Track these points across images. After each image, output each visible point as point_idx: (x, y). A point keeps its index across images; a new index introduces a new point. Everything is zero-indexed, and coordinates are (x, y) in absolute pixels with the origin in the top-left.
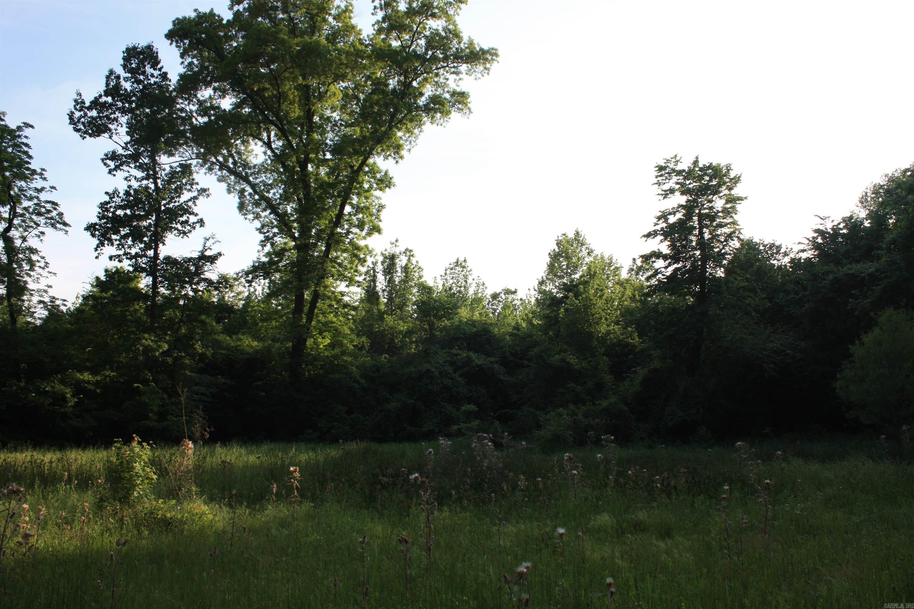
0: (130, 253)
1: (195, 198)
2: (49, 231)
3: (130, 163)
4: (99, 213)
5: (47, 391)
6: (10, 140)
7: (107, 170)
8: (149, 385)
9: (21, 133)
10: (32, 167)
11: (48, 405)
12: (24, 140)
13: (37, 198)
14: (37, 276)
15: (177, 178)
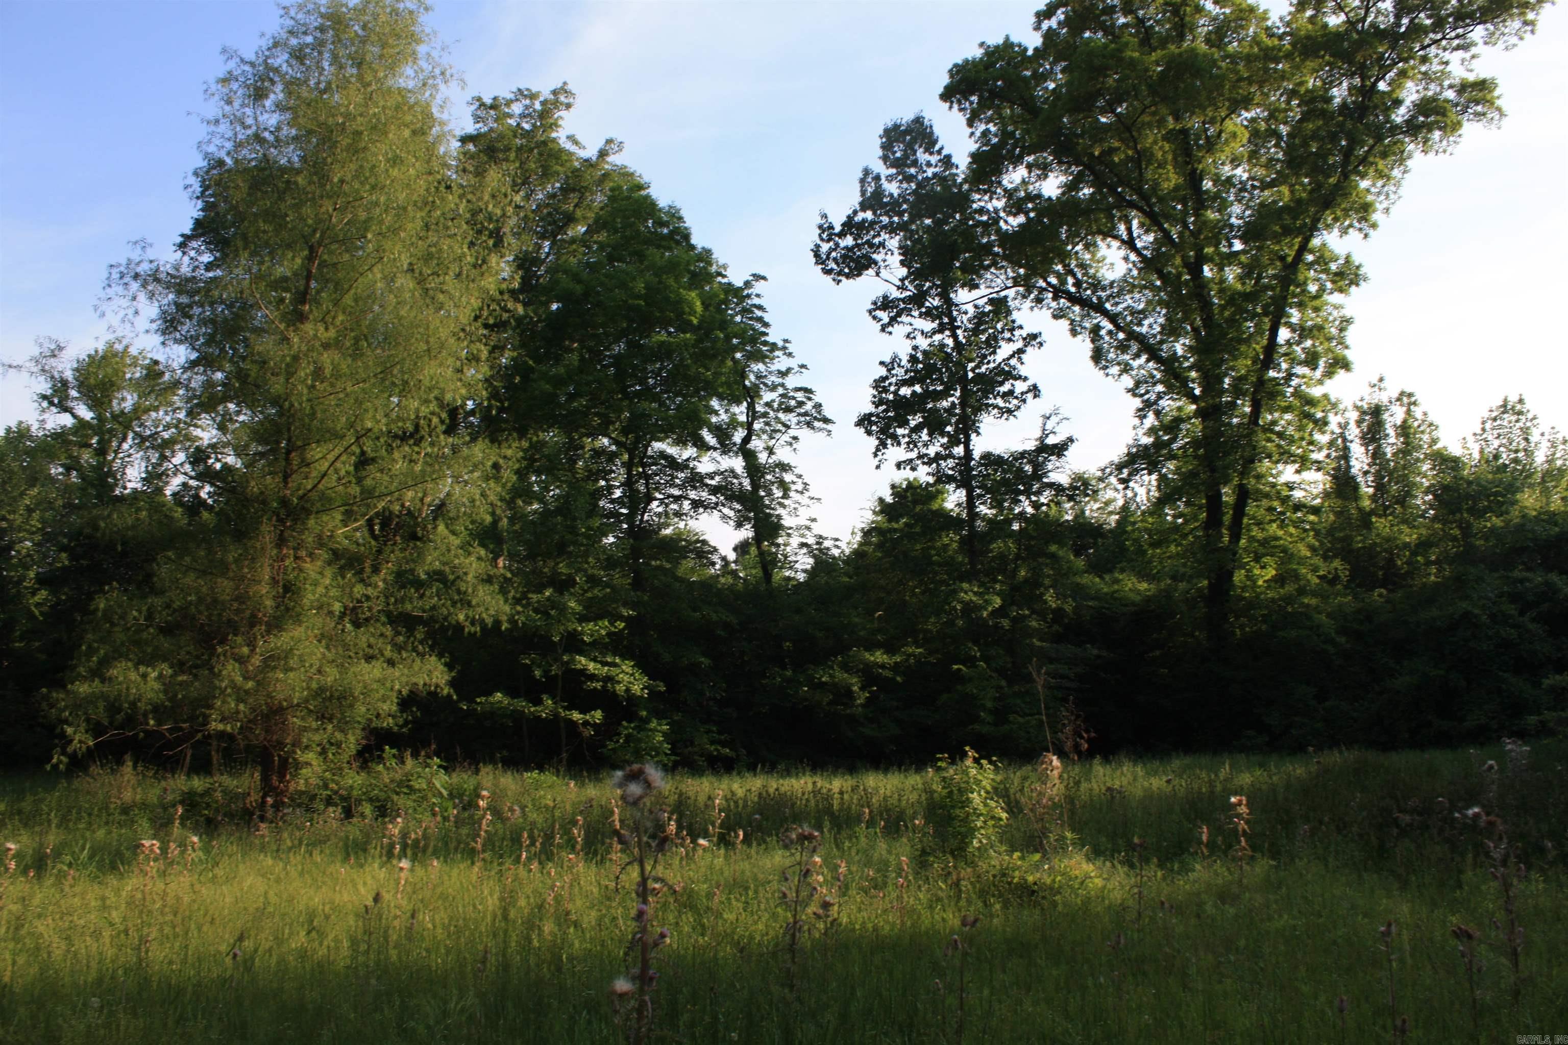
0: (926, 455)
1: (1021, 351)
2: (804, 433)
3: (911, 310)
4: (874, 397)
5: (825, 683)
6: (737, 304)
7: (878, 326)
8: (977, 667)
9: (750, 291)
10: (770, 339)
11: (829, 704)
12: (756, 301)
13: (783, 385)
14: (793, 506)
15: (987, 323)
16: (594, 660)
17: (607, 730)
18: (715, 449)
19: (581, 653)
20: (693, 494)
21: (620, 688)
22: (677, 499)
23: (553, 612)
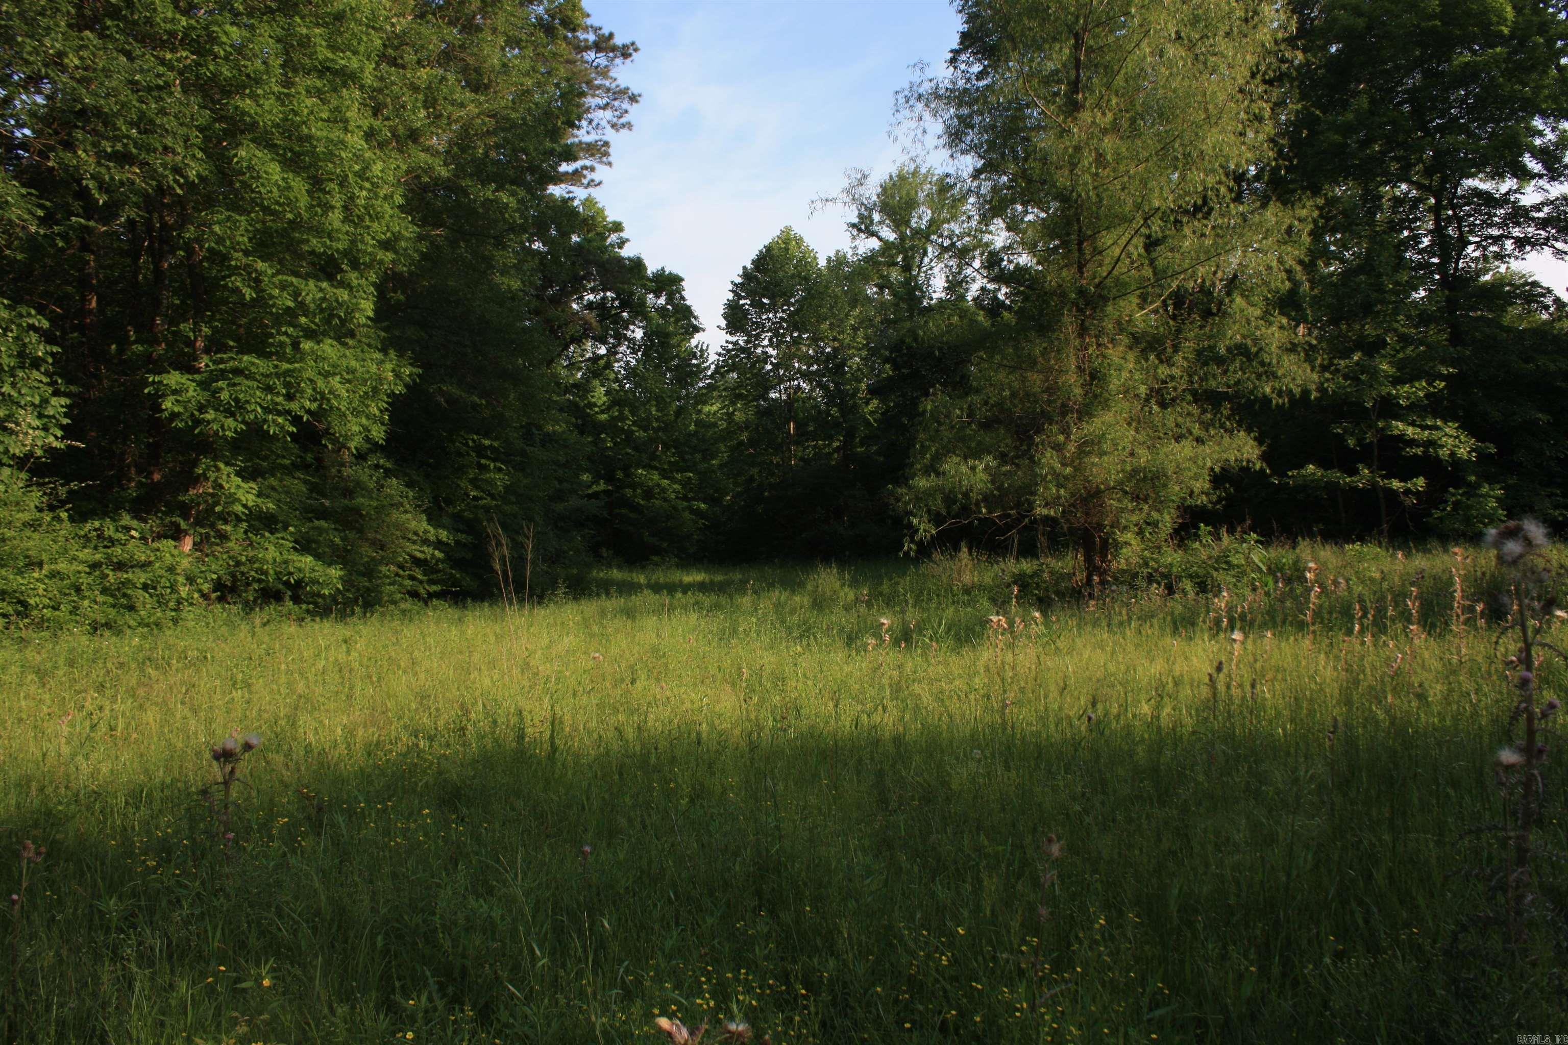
16: (1413, 424)
17: (1431, 498)
18: (1541, 176)
19: (1397, 418)
20: (1516, 232)
21: (1444, 453)
22: (1497, 240)
23: (1363, 377)
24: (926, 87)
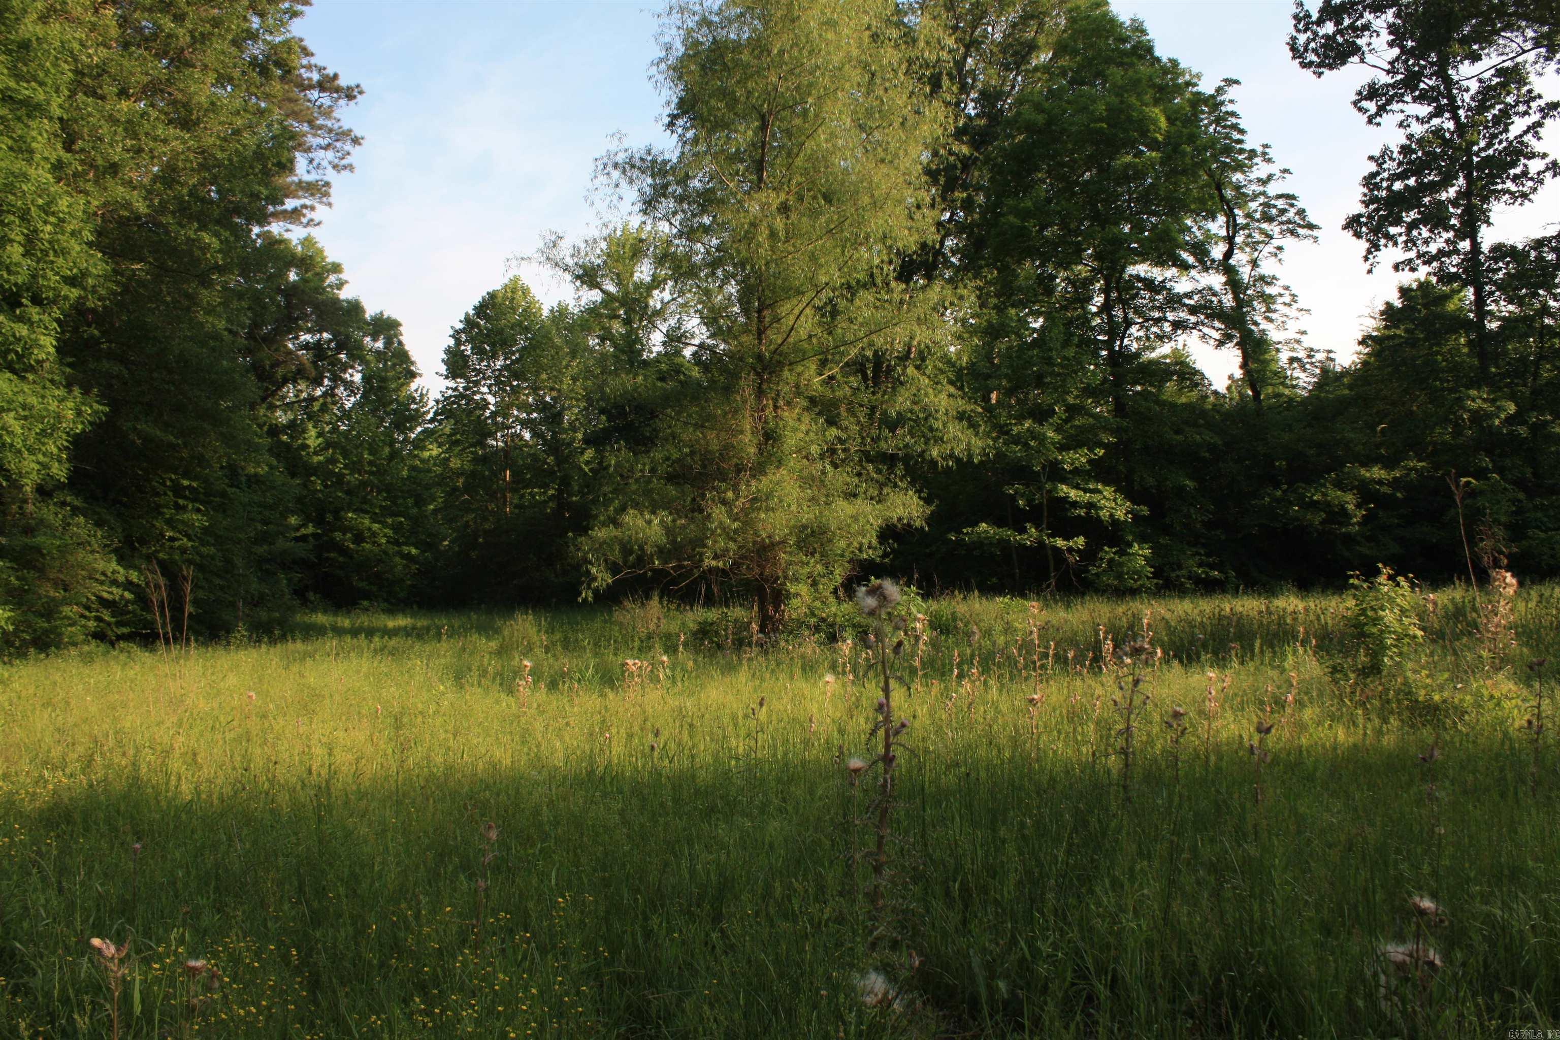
0: (1427, 253)
1: (1539, 124)
2: (1288, 242)
3: (1402, 95)
4: (1365, 195)
5: (1317, 502)
6: (1210, 113)
7: (1365, 118)
8: (1488, 479)
9: (1222, 98)
10: (1247, 146)
11: (1321, 523)
12: (1230, 108)
13: (1264, 193)
14: (1281, 319)
15: (1493, 97)
16: (1077, 487)
17: (1089, 555)
18: (1194, 267)
19: (1064, 481)
20: (1170, 316)
21: (1104, 514)
22: (1157, 321)
23: (1032, 443)
24: (621, 158)
